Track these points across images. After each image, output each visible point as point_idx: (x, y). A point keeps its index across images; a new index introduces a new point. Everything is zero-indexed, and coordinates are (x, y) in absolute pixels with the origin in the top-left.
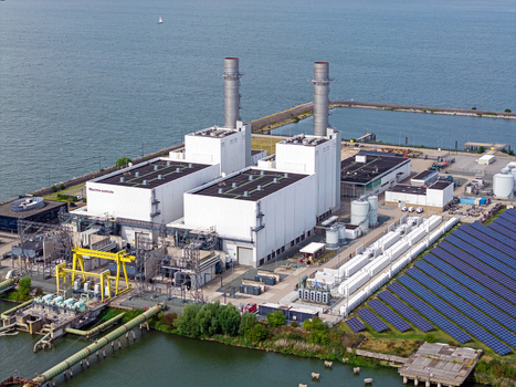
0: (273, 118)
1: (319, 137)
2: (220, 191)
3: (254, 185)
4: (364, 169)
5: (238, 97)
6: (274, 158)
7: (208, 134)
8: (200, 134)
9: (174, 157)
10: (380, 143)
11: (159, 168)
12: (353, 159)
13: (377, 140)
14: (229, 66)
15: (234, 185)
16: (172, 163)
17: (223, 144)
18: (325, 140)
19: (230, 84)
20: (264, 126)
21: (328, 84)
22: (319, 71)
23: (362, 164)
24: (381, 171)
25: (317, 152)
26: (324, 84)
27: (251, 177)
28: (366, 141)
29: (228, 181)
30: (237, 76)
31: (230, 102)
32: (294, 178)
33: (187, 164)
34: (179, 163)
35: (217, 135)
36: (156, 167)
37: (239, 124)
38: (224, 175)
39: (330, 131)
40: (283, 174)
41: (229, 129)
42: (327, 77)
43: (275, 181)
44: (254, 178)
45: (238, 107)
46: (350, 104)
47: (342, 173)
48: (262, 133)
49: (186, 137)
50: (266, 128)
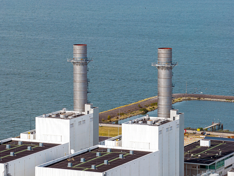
0: (121, 109)
1: (163, 119)
2: (69, 165)
3: (101, 160)
4: (208, 152)
5: (86, 81)
6: (120, 138)
7: (58, 116)
8: (50, 116)
9: (24, 137)
10: (228, 132)
11: (11, 147)
12: (198, 143)
13: (224, 130)
14: (78, 52)
15: (82, 160)
16: (23, 143)
17: (72, 125)
18: (168, 121)
19: (78, 69)
20: (113, 117)
21: (171, 68)
22: (162, 56)
23: (206, 148)
24: (224, 154)
25: (160, 132)
26: (168, 68)
27: (98, 154)
28: (213, 130)
29: (77, 158)
30: (85, 62)
31: (78, 86)
32: (138, 154)
33: (38, 144)
34: (30, 143)
35: (67, 117)
36: (7, 146)
37: (88, 107)
38: (73, 152)
39: (173, 113)
40: (128, 151)
41: (77, 112)
42: (170, 61)
43: (121, 156)
44: (101, 155)
45: (86, 91)
46: (199, 97)
47: (186, 156)
48: (110, 122)
49: (37, 118)
50: (114, 119)
